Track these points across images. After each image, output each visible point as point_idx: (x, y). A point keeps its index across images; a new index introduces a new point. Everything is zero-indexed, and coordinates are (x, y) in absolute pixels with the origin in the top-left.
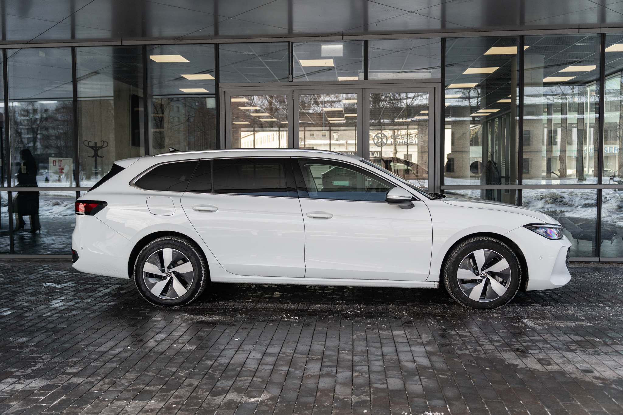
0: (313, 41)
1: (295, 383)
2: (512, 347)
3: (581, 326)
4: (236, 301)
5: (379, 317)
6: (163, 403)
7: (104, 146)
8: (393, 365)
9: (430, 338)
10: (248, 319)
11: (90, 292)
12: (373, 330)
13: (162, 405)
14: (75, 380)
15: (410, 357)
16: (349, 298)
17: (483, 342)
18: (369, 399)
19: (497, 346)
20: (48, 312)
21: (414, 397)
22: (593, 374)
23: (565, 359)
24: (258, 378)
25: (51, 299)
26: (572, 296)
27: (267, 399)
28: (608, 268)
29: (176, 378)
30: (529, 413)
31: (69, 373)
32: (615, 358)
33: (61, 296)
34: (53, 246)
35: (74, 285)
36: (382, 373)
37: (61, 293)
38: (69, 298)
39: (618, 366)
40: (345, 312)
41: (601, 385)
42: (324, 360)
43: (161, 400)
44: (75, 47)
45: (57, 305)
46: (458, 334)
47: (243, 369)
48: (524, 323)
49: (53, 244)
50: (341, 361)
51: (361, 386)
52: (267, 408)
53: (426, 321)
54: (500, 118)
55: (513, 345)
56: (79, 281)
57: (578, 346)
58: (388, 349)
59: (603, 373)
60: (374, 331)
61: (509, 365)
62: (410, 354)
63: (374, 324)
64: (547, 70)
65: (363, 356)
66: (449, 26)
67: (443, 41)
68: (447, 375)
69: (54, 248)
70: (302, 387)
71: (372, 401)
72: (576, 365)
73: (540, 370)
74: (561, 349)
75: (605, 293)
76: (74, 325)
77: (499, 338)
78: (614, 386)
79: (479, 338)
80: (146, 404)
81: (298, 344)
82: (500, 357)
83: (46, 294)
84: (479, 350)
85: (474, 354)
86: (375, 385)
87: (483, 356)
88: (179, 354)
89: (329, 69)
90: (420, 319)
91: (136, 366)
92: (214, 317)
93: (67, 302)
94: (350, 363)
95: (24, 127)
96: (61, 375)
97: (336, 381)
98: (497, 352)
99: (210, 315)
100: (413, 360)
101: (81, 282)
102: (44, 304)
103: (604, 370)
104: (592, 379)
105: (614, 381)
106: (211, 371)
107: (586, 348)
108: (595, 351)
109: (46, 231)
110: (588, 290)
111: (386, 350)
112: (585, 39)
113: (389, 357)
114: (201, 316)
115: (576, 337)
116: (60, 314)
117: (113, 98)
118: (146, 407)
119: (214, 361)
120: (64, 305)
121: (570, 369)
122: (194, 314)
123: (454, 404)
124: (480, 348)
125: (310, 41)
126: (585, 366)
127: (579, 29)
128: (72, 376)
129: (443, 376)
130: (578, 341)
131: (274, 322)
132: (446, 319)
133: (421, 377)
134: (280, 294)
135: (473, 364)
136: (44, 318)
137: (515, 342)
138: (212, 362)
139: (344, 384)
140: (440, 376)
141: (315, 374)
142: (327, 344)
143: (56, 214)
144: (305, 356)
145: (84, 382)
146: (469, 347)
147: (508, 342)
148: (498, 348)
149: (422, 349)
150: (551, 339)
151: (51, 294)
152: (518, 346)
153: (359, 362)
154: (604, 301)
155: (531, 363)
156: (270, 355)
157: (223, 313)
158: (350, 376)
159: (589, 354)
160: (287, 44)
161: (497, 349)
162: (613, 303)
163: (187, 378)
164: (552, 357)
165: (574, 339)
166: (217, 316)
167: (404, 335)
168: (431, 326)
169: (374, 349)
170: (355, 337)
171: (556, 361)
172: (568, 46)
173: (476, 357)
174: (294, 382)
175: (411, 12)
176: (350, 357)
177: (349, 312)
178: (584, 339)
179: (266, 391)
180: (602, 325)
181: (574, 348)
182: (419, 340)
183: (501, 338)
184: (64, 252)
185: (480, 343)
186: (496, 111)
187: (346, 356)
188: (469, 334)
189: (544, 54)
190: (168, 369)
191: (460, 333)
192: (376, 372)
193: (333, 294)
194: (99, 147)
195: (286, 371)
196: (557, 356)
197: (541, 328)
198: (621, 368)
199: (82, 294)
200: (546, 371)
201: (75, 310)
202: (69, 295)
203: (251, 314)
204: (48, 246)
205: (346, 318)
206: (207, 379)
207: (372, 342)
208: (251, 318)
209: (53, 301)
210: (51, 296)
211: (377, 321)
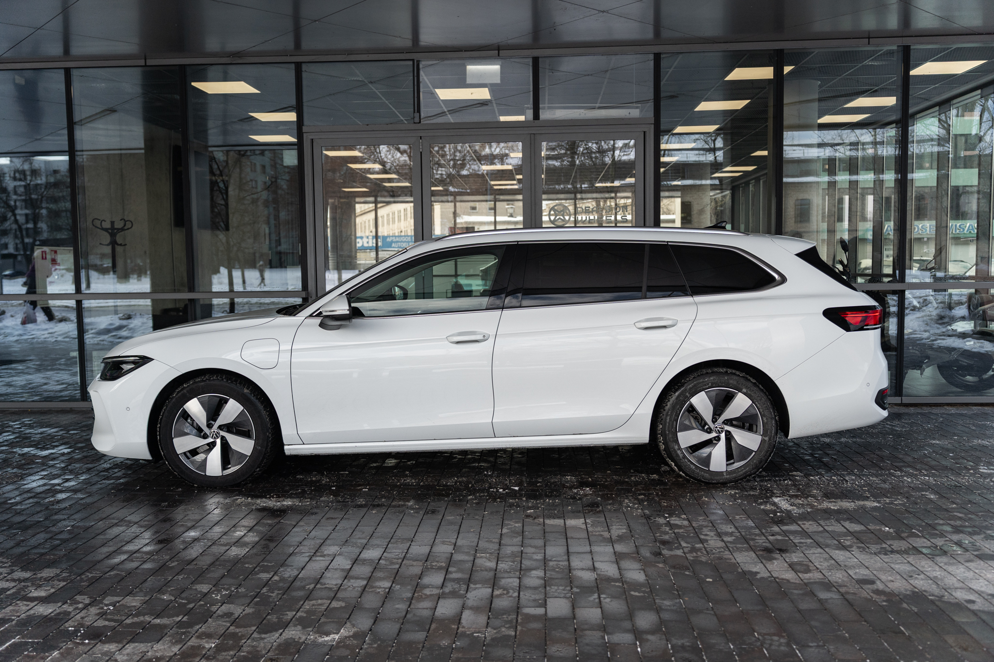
0: (451, 59)
1: (398, 609)
2: (752, 543)
3: (863, 508)
4: (323, 474)
5: (547, 496)
6: (179, 647)
7: (126, 228)
8: (559, 576)
9: (624, 531)
10: (338, 504)
11: (92, 462)
12: (535, 518)
13: (175, 649)
14: (41, 610)
15: (589, 563)
16: (504, 467)
17: (706, 535)
18: (513, 633)
19: (728, 542)
20: (17, 496)
21: (586, 630)
22: (875, 587)
23: (833, 562)
24: (340, 601)
25: (25, 474)
26: (854, 459)
27: (349, 637)
28: (913, 414)
29: (206, 604)
30: (766, 652)
31: (34, 597)
32: (911, 559)
33: (43, 470)
34: (45, 387)
35: (66, 451)
36: (540, 589)
37: (43, 464)
38: (56, 473)
39: (915, 572)
40: (495, 490)
41: (885, 603)
42: (450, 569)
43: (176, 642)
44: (70, 68)
45: (34, 485)
46: (668, 524)
47: (319, 586)
48: (774, 504)
49: (46, 384)
50: (477, 571)
51: (506, 612)
52: (347, 652)
53: (621, 503)
54: (757, 180)
55: (754, 540)
56: (76, 444)
57: (855, 541)
58: (555, 550)
59: (890, 585)
60: (536, 521)
61: (744, 573)
62: (589, 557)
63: (538, 509)
64: (823, 104)
65: (513, 562)
66: (665, 34)
67: (657, 57)
68: (644, 592)
69: (46, 391)
70: (408, 616)
71: (518, 637)
72: (849, 572)
73: (792, 581)
74: (828, 546)
75: (906, 454)
76: (56, 517)
77: (733, 529)
78: (905, 605)
79: (702, 529)
80: (149, 648)
81: (413, 544)
82: (730, 559)
83: (20, 467)
84: (699, 550)
85: (690, 557)
86: (527, 610)
87: (703, 559)
88: (218, 563)
89: (483, 103)
90: (612, 499)
91: (144, 585)
92: (284, 500)
93: (51, 479)
94: (491, 574)
95: (19, 198)
96: (18, 602)
97: (464, 604)
98: (727, 552)
99: (279, 497)
100: (592, 567)
101: (80, 445)
102: (14, 483)
103: (892, 579)
104: (872, 594)
105: (906, 596)
106: (264, 590)
107: (867, 543)
108: (882, 548)
109: (37, 363)
110: (880, 449)
111: (551, 551)
112: (881, 54)
113: (555, 563)
114: (264, 500)
115: (853, 525)
116: (36, 500)
117: (143, 151)
118: (150, 654)
119: (272, 573)
120: (44, 485)
121: (839, 578)
122: (253, 497)
123: (648, 640)
124: (701, 545)
125: (447, 59)
126: (863, 573)
127: (869, 38)
128: (36, 603)
129: (637, 594)
130: (856, 532)
131: (379, 508)
132: (653, 498)
133: (602, 596)
134: (396, 461)
135: (687, 573)
136: (7, 506)
137: (756, 535)
138: (268, 576)
139: (476, 609)
140: (632, 593)
141: (433, 593)
142: (459, 543)
143: (59, 335)
144: (421, 563)
145: (55, 612)
146: (684, 544)
147: (746, 534)
148: (729, 545)
149: (609, 549)
150: (814, 530)
151: (26, 467)
152: (761, 541)
153: (506, 572)
154: (903, 466)
155: (779, 568)
156: (364, 562)
157: (300, 493)
158: (489, 596)
159: (871, 553)
160: (411, 63)
161: (727, 547)
162: (916, 470)
163: (224, 603)
164: (812, 558)
165: (851, 530)
166: (289, 499)
167: (584, 527)
168: (627, 510)
169: (533, 550)
170: (505, 531)
171: (818, 566)
172: (855, 66)
173: (692, 560)
174: (397, 606)
175: (603, 12)
176: (492, 565)
177: (501, 490)
178: (865, 529)
179: (350, 622)
180: (896, 505)
181: (848, 543)
182: (606, 535)
183: (736, 528)
184: (61, 396)
185: (702, 537)
186: (751, 168)
187: (486, 562)
188: (686, 523)
189: (818, 80)
190: (196, 589)
191: (672, 522)
192: (530, 588)
193: (479, 461)
194: (118, 229)
195: (386, 588)
196: (821, 558)
197: (801, 511)
198: (918, 575)
199: (77, 465)
200: (801, 582)
201: (61, 491)
202: (57, 467)
203: (345, 494)
204: (38, 386)
205: (495, 500)
206: (257, 604)
207: (531, 538)
208: (343, 502)
209: (29, 478)
210: (27, 469)
211: (543, 504)
